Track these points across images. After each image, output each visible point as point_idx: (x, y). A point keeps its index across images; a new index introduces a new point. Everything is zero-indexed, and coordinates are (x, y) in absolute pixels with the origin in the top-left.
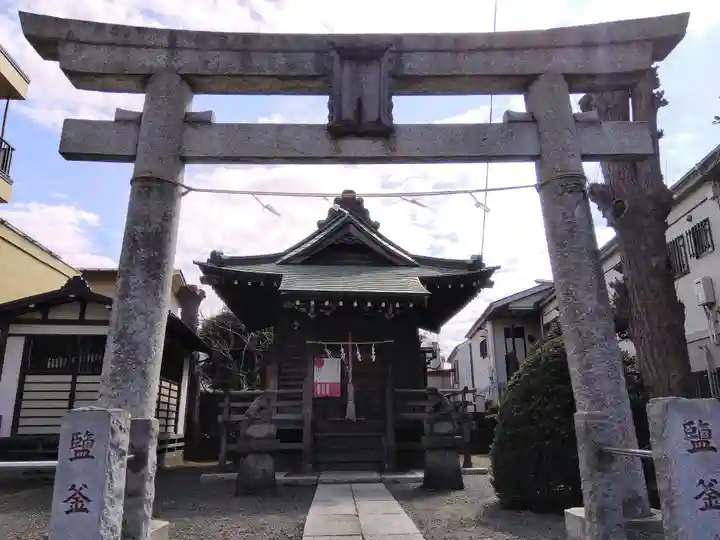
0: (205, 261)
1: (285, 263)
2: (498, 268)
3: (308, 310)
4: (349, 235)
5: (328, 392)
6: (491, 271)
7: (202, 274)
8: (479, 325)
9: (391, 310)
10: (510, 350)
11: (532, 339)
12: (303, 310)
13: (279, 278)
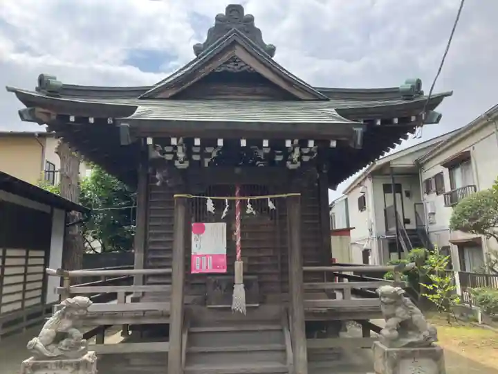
0: (34, 90)
2: (449, 94)
3: (176, 158)
4: (234, 60)
5: (210, 266)
6: (437, 100)
7: (23, 107)
8: (358, 182)
9: (295, 156)
10: (390, 203)
11: (408, 194)
12: (169, 157)
13: (130, 110)
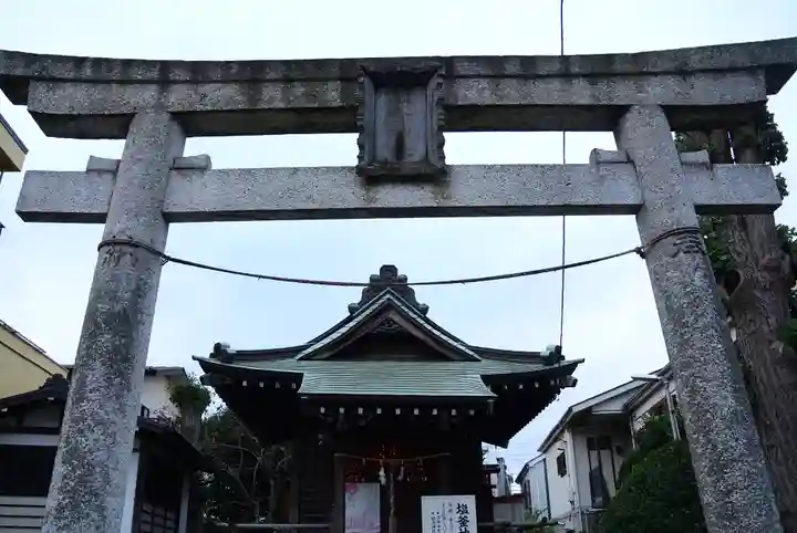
1: (307, 358)
2: (582, 361)
3: (337, 421)
4: (390, 321)
6: (574, 365)
7: (203, 373)
8: (555, 436)
9: (445, 419)
10: (595, 465)
11: (620, 451)
12: (330, 420)
13: (298, 378)
